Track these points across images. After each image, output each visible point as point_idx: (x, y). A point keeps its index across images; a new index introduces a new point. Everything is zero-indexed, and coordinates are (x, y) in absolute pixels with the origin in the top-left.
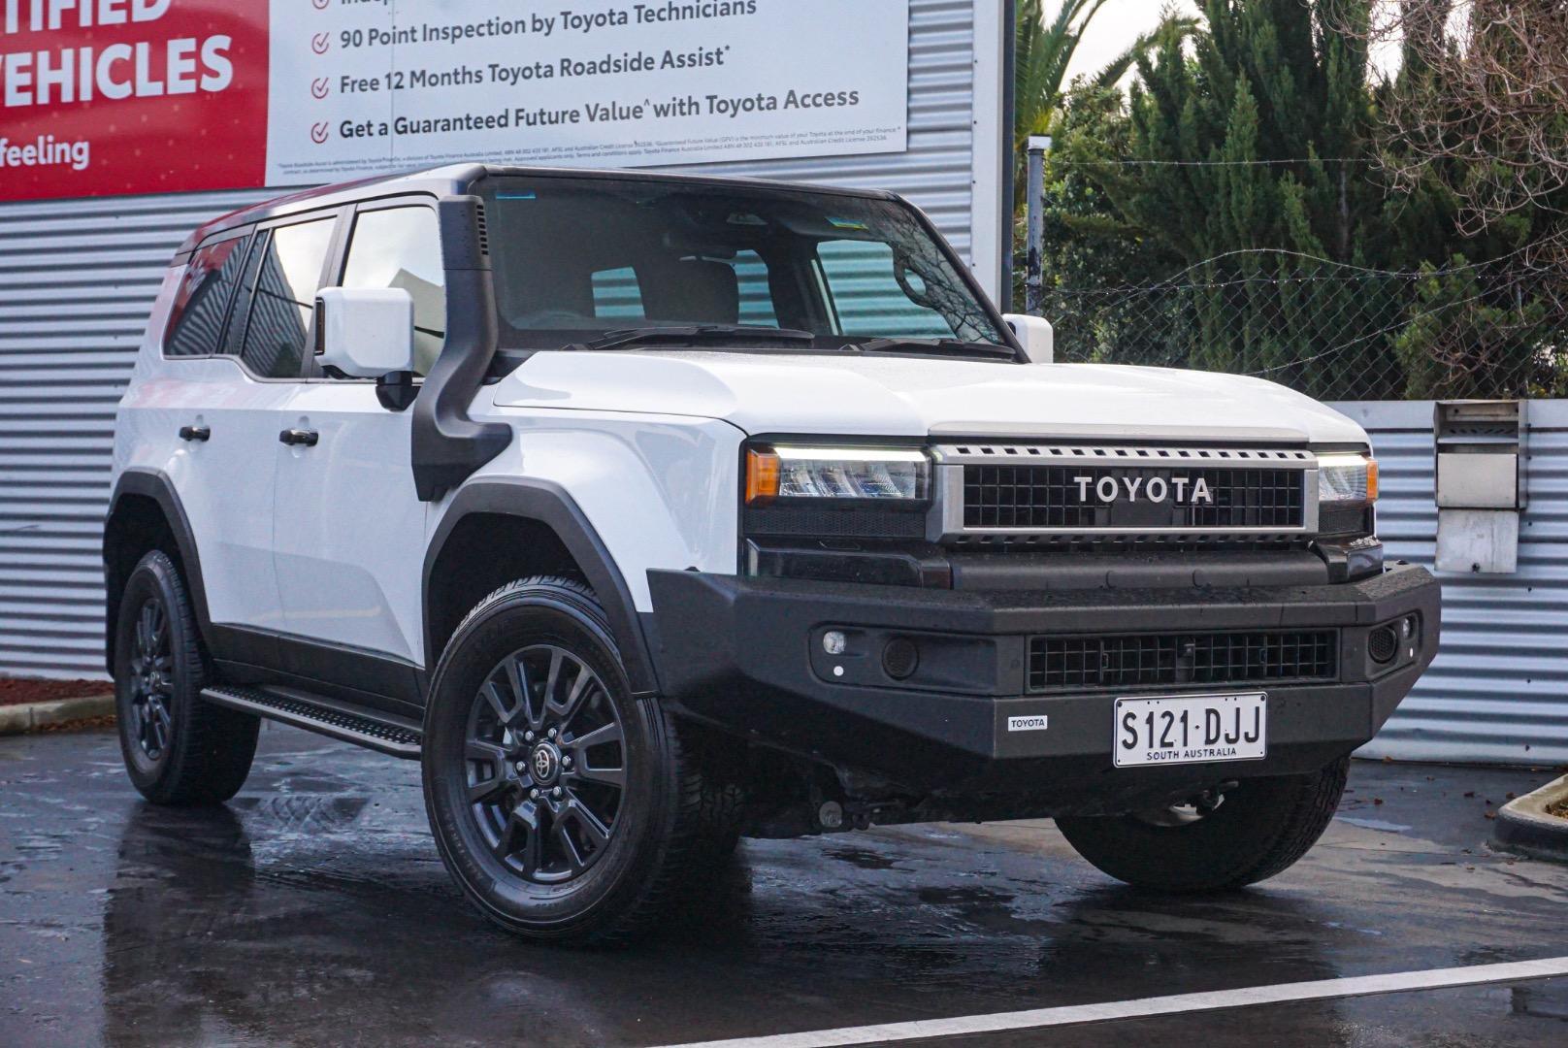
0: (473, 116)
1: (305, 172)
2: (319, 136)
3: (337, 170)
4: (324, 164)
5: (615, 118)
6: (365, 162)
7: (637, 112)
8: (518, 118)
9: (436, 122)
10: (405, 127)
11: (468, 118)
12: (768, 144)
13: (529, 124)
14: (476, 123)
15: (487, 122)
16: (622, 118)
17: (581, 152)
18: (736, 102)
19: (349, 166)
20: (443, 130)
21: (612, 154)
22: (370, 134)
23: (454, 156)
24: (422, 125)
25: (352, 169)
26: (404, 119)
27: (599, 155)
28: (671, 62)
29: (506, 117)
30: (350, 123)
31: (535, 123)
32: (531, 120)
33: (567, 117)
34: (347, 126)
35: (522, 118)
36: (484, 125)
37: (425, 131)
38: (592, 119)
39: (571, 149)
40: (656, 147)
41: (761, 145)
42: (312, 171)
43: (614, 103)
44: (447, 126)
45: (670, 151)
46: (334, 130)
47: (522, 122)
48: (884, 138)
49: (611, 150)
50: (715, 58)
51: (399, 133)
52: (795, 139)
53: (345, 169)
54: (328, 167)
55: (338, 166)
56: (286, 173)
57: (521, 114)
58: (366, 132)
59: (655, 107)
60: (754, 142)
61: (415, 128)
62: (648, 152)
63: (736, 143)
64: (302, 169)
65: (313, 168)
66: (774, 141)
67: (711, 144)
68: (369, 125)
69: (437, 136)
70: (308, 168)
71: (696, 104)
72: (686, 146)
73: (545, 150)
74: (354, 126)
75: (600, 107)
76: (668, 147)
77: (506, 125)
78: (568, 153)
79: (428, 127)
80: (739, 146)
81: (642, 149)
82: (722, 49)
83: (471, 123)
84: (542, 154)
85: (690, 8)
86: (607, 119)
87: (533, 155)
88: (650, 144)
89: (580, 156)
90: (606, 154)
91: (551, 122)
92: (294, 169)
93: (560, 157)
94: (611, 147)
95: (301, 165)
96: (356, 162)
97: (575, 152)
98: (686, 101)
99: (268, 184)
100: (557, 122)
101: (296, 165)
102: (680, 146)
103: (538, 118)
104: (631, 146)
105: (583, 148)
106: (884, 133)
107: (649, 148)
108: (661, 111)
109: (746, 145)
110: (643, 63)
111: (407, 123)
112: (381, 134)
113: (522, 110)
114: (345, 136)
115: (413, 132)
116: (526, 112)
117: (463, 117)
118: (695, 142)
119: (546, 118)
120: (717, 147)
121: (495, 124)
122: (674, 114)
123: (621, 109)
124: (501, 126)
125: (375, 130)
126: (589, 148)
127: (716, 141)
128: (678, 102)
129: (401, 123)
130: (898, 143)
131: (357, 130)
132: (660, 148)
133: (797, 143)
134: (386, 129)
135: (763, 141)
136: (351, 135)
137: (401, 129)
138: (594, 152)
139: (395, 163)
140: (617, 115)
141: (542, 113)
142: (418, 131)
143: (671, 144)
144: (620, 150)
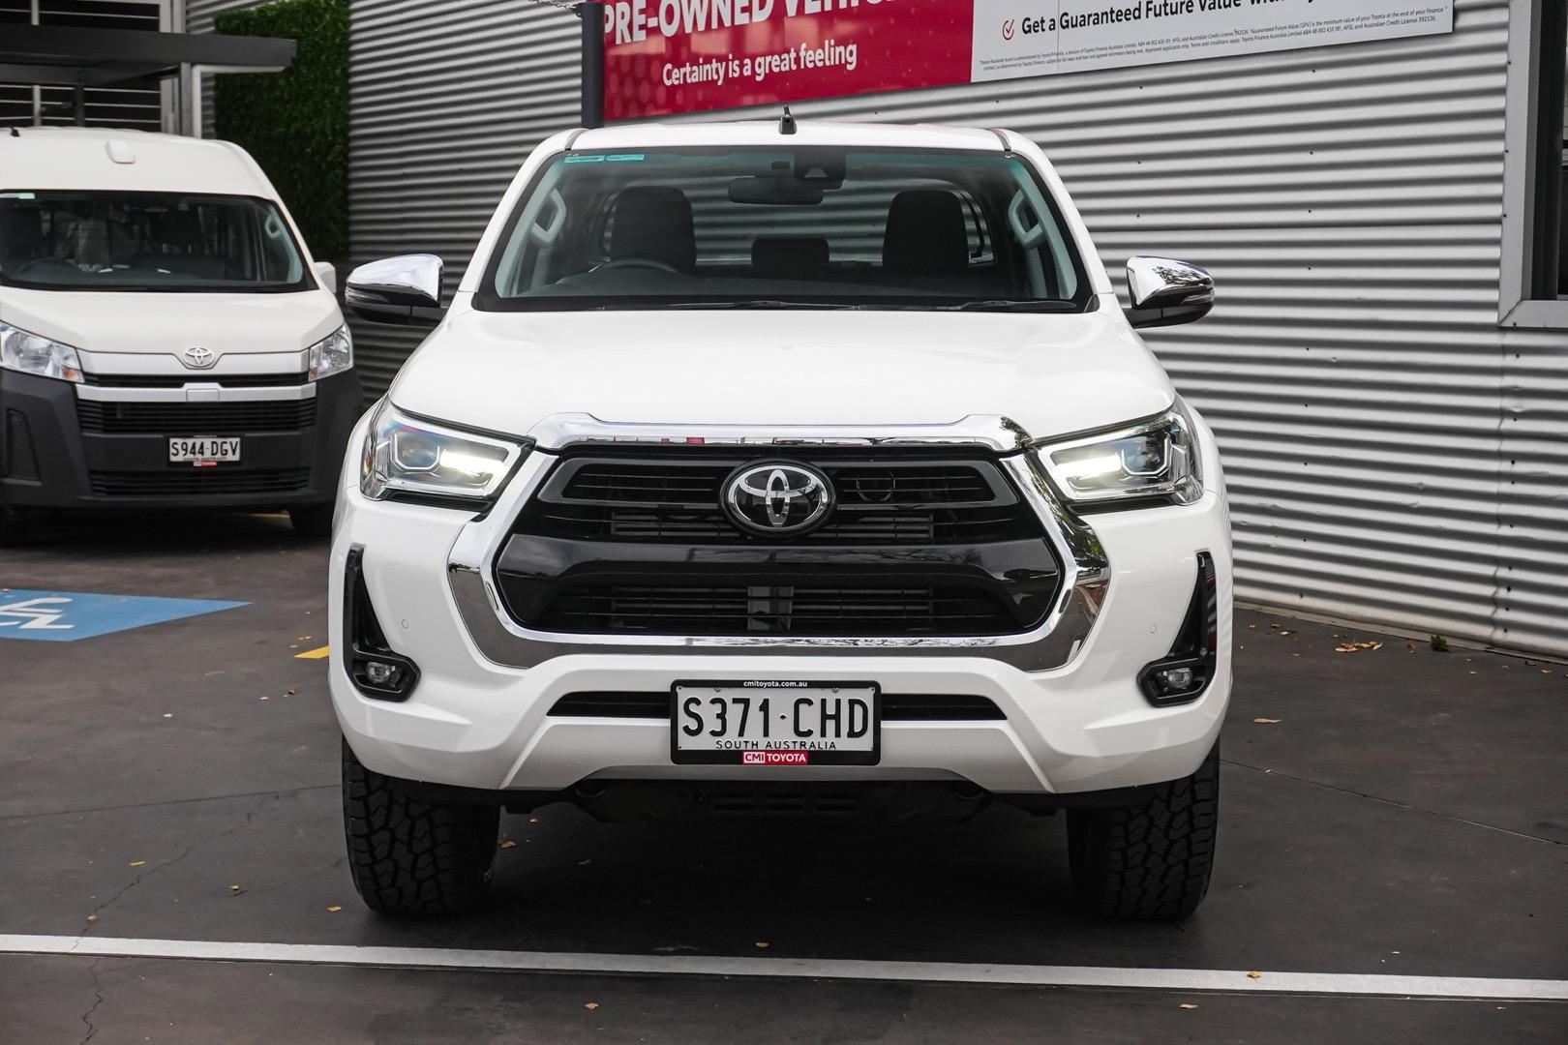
0: (1116, 10)
1: (998, 67)
2: (1007, 34)
3: (1020, 65)
4: (1011, 60)
5: (1220, 7)
6: (1039, 56)
7: (1236, 1)
8: (1149, 9)
9: (1090, 16)
10: (1067, 21)
11: (1112, 12)
12: (1338, 28)
13: (1156, 15)
14: (1117, 15)
15: (1126, 14)
16: (1225, 6)
17: (1195, 42)
19: (1026, 61)
20: (1094, 24)
21: (1218, 43)
22: (1043, 30)
23: (1102, 49)
24: (1079, 20)
25: (1030, 64)
26: (1066, 14)
27: (1207, 44)
29: (1139, 9)
30: (1028, 19)
31: (1160, 14)
32: (1158, 12)
33: (1184, 6)
34: (1027, 23)
35: (1151, 9)
36: (1123, 17)
37: (1081, 25)
38: (1203, 9)
39: (1187, 39)
40: (1250, 35)
41: (1332, 30)
42: (1003, 67)
44: (1097, 19)
45: (1262, 38)
46: (1018, 28)
47: (1151, 13)
48: (1433, 18)
49: (1216, 40)
51: (1063, 27)
52: (1359, 23)
53: (1025, 64)
54: (1014, 62)
55: (1021, 62)
56: (985, 69)
57: (1150, 6)
58: (1040, 28)
60: (1326, 26)
61: (1074, 23)
62: (1245, 40)
63: (1312, 28)
64: (996, 64)
65: (1004, 63)
66: (1344, 24)
67: (1293, 31)
68: (1043, 21)
69: (1090, 29)
70: (1000, 64)
72: (1274, 33)
73: (1168, 41)
74: (1031, 23)
76: (1261, 34)
77: (1139, 17)
78: (1184, 43)
79: (1083, 21)
80: (1315, 31)
81: (1239, 37)
83: (1114, 18)
84: (1166, 45)
86: (1214, 8)
87: (1158, 46)
88: (1246, 32)
89: (1193, 45)
90: (1214, 43)
91: (1172, 13)
92: (992, 65)
93: (1179, 47)
94: (1216, 36)
95: (996, 61)
96: (1034, 57)
97: (1189, 42)
99: (972, 81)
100: (1176, 12)
101: (992, 61)
102: (1269, 33)
103: (1163, 8)
104: (1232, 34)
105: (1196, 38)
106: (1431, 14)
107: (1246, 36)
109: (1321, 31)
111: (1069, 18)
112: (1050, 29)
113: (1151, 2)
114: (1026, 32)
115: (1073, 26)
116: (1154, 3)
117: (1109, 11)
118: (1280, 28)
119: (1168, 8)
120: (1298, 34)
121: (1131, 16)
122: (1265, 2)
124: (1135, 18)
125: (1046, 26)
126: (1200, 38)
127: (1297, 26)
129: (1065, 18)
130: (1444, 23)
131: (1034, 27)
132: (1253, 35)
133: (1361, 27)
134: (1054, 25)
135: (1335, 25)
136: (1030, 31)
137: (1065, 24)
138: (1204, 41)
139: (1060, 57)
140: (1222, 3)
141: (1166, 5)
142: (1076, 26)
143: (1262, 31)
144: (1224, 39)
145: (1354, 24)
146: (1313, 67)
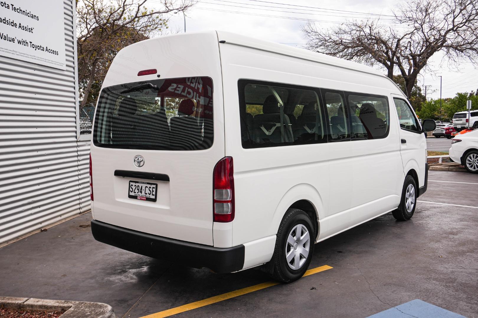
7: (13, 40)
16: (9, 41)
18: (36, 46)
21: (8, 52)
27: (4, 51)
28: (21, 27)
38: (2, 38)
41: (41, 60)
43: (7, 35)
45: (22, 56)
48: (62, 66)
49: (6, 51)
50: (31, 30)
59: (18, 40)
66: (44, 60)
71: (27, 43)
75: (4, 35)
80: (37, 59)
81: (15, 53)
82: (32, 29)
85: (24, 11)
86: (6, 39)
94: (7, 49)
98: (25, 41)
102: (25, 55)
104: (12, 51)
106: (62, 65)
107: (17, 53)
108: (19, 42)
109: (39, 60)
110: (13, 24)
118: (27, 55)
120: (32, 58)
122: (22, 45)
123: (9, 37)
126: (1, 48)
127: (32, 56)
128: (23, 41)
130: (65, 68)
132: (19, 54)
138: (2, 50)
140: (8, 39)
143: (22, 54)
144: (9, 52)
145: (47, 61)
146: (35, 69)
